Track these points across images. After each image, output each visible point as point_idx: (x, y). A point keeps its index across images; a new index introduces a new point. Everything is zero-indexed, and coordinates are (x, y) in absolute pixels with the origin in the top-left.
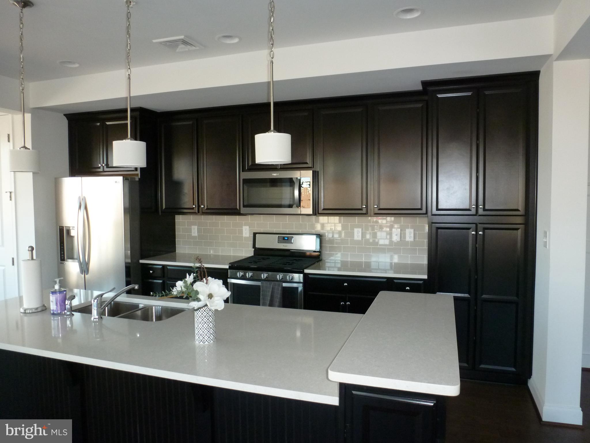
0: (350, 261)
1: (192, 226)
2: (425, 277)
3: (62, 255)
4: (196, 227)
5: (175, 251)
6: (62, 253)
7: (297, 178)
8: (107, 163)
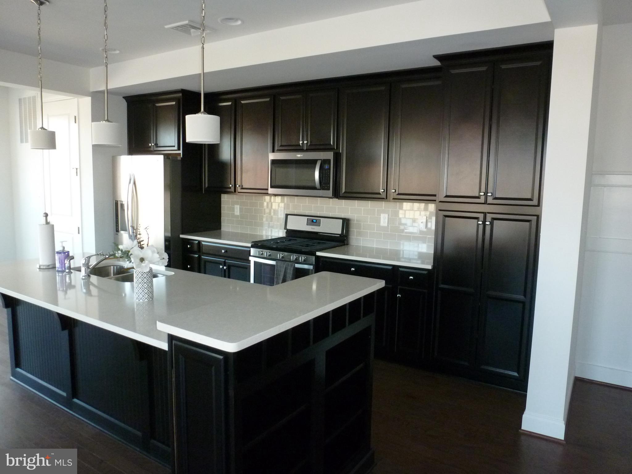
0: (376, 248)
1: (235, 205)
2: (429, 267)
3: (117, 227)
4: (238, 206)
5: (220, 229)
6: (117, 225)
7: (320, 160)
8: (156, 143)
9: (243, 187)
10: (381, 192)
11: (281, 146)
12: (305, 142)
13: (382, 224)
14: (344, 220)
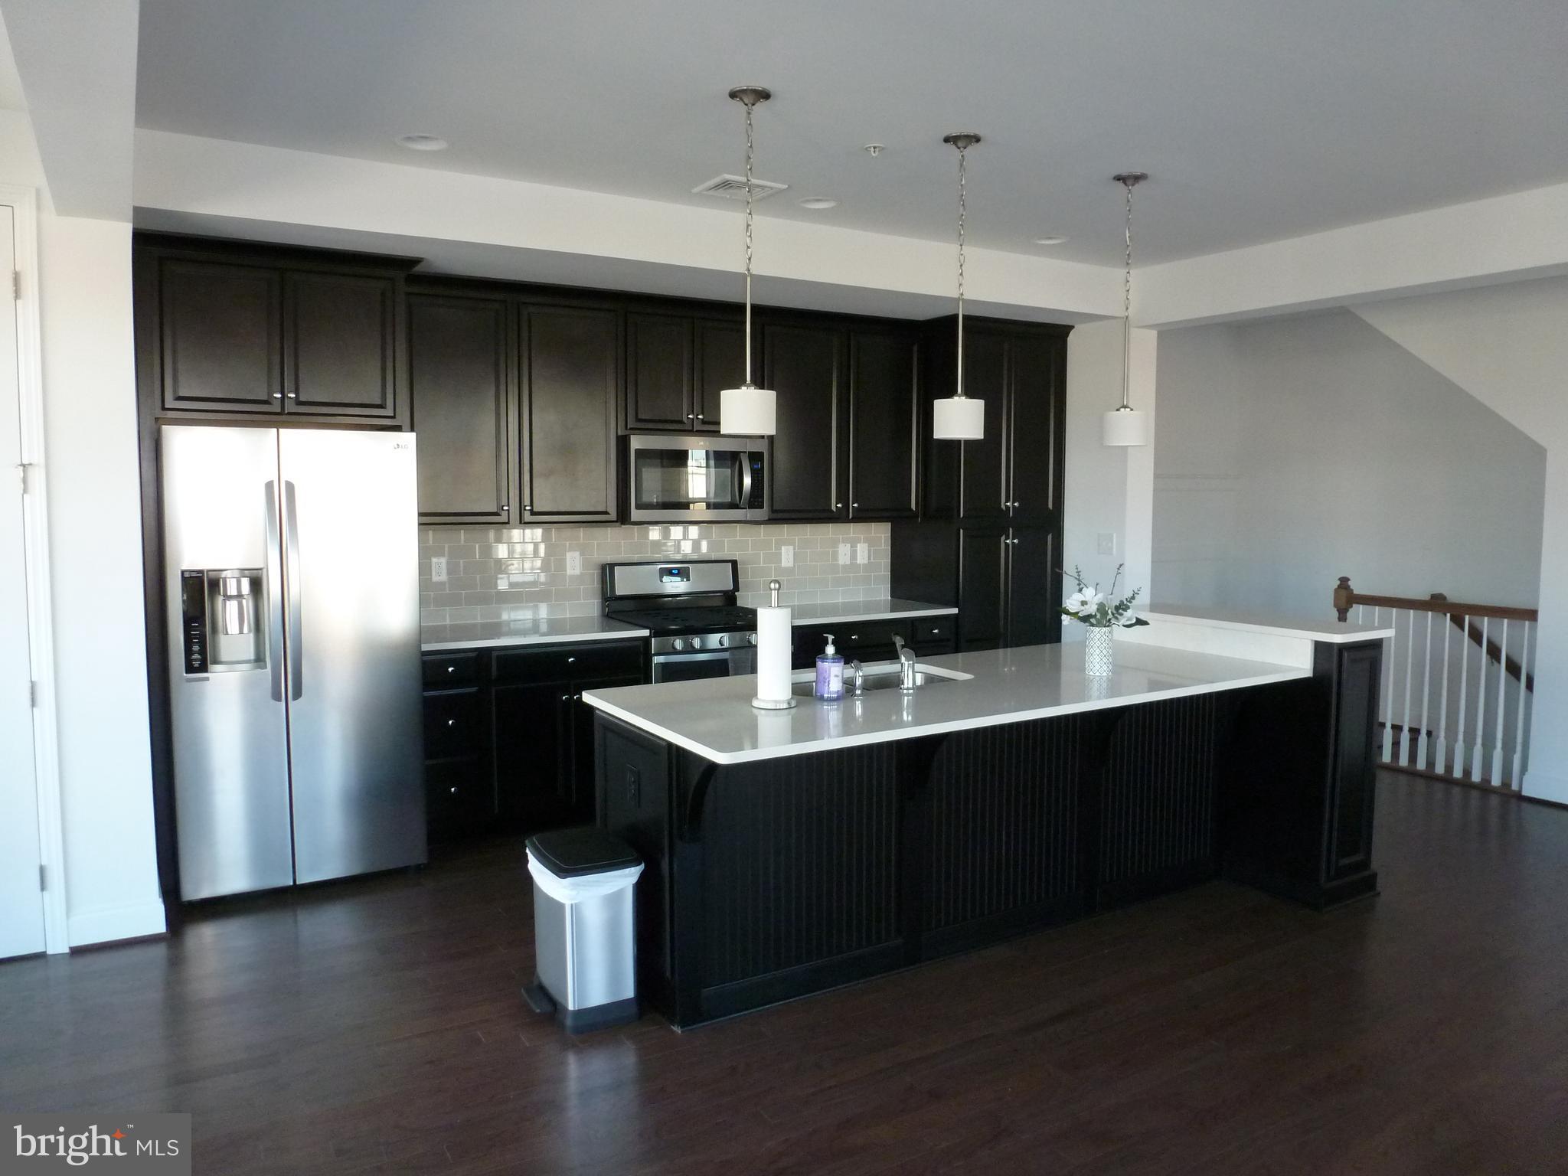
1: (433, 558)
7: (745, 452)
8: (297, 392)
9: (535, 510)
10: (834, 508)
11: (639, 420)
12: (700, 417)
13: (784, 564)
14: (734, 563)
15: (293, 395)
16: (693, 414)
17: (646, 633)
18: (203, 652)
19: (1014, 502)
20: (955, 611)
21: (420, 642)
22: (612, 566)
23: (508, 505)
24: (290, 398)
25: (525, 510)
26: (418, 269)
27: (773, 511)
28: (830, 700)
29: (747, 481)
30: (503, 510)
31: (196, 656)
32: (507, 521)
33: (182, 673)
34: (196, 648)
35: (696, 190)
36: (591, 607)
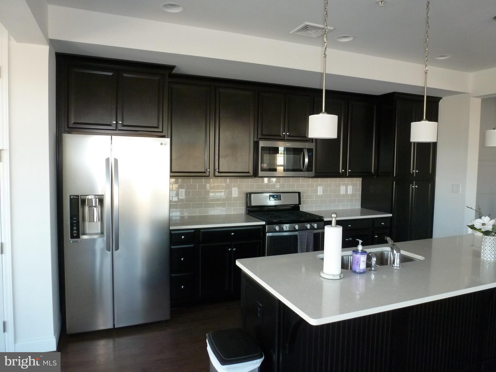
7: (306, 148)
8: (122, 121)
9: (220, 171)
10: (341, 172)
11: (263, 135)
12: (288, 134)
13: (319, 193)
14: (299, 193)
15: (121, 122)
16: (285, 132)
17: (264, 223)
18: (78, 230)
19: (416, 170)
20: (391, 215)
21: (169, 225)
22: (250, 194)
23: (209, 169)
24: (120, 123)
25: (216, 171)
26: (175, 71)
27: (316, 172)
28: (360, 273)
29: (307, 160)
30: (207, 171)
31: (75, 232)
32: (209, 175)
33: (69, 239)
34: (75, 228)
35: (291, 33)
36: (241, 210)
